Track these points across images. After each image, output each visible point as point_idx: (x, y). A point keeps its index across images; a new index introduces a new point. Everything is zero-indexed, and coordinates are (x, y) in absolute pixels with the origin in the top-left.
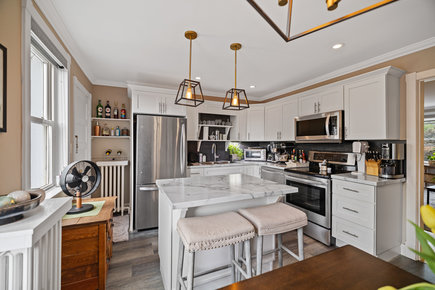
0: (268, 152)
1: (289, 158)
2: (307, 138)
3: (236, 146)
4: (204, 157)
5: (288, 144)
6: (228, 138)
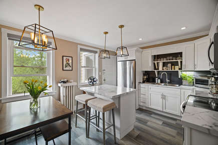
4: (159, 80)
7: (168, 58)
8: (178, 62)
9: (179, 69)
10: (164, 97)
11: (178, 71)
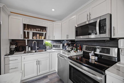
0: (63, 45)
1: (72, 49)
2: (81, 37)
3: (49, 42)
4: (30, 48)
5: (72, 41)
6: (45, 38)
7: (37, 29)
8: (43, 33)
9: (44, 39)
10: (38, 63)
11: (43, 40)
